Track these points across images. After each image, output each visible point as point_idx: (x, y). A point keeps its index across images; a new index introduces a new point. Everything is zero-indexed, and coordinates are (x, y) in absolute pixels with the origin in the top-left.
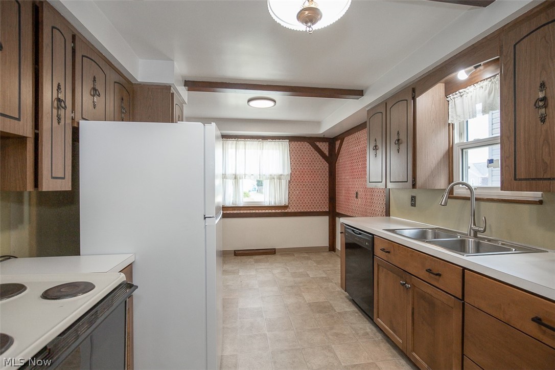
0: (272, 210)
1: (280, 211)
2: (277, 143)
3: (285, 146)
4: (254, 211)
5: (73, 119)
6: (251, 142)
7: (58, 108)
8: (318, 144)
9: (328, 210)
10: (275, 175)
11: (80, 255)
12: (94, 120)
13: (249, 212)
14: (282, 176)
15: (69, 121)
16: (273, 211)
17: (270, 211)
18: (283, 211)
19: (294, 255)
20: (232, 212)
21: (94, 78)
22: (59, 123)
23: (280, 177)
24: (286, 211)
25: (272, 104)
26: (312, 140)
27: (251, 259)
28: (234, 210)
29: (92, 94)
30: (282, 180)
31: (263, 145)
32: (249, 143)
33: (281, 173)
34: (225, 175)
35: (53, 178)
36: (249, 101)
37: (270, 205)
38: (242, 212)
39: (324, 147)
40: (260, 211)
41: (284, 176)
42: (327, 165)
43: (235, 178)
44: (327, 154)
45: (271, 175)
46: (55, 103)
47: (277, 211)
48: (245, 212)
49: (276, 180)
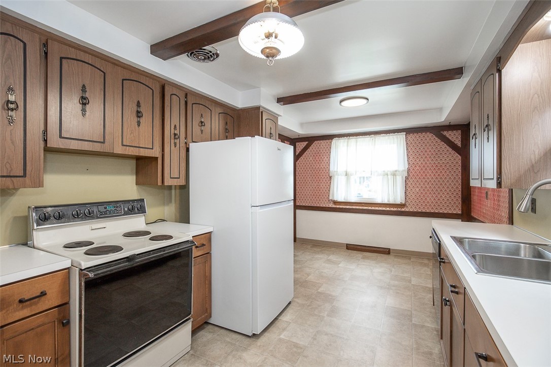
0: (386, 207)
1: (395, 209)
2: (391, 137)
3: (401, 140)
4: (367, 208)
5: (186, 143)
6: (362, 139)
7: (175, 138)
8: (445, 133)
9: (460, 212)
10: (388, 171)
11: (189, 223)
12: (202, 142)
13: (361, 208)
14: (397, 172)
15: (182, 144)
16: (388, 209)
17: (384, 209)
18: (399, 209)
19: (410, 259)
20: (344, 207)
21: (202, 115)
22: (175, 147)
23: (394, 174)
24: (403, 210)
25: (365, 101)
26: (438, 130)
27: (359, 255)
28: (347, 205)
29: (200, 125)
30: (397, 177)
31: (375, 141)
32: (361, 139)
33: (395, 168)
34: (337, 171)
35: (171, 178)
36: (341, 102)
37: (383, 203)
38: (354, 207)
39: (455, 137)
40: (373, 208)
41: (399, 171)
42: (460, 157)
43: (346, 175)
44: (459, 144)
45: (384, 171)
46: (173, 136)
47: (392, 209)
48: (357, 207)
49: (389, 177)
